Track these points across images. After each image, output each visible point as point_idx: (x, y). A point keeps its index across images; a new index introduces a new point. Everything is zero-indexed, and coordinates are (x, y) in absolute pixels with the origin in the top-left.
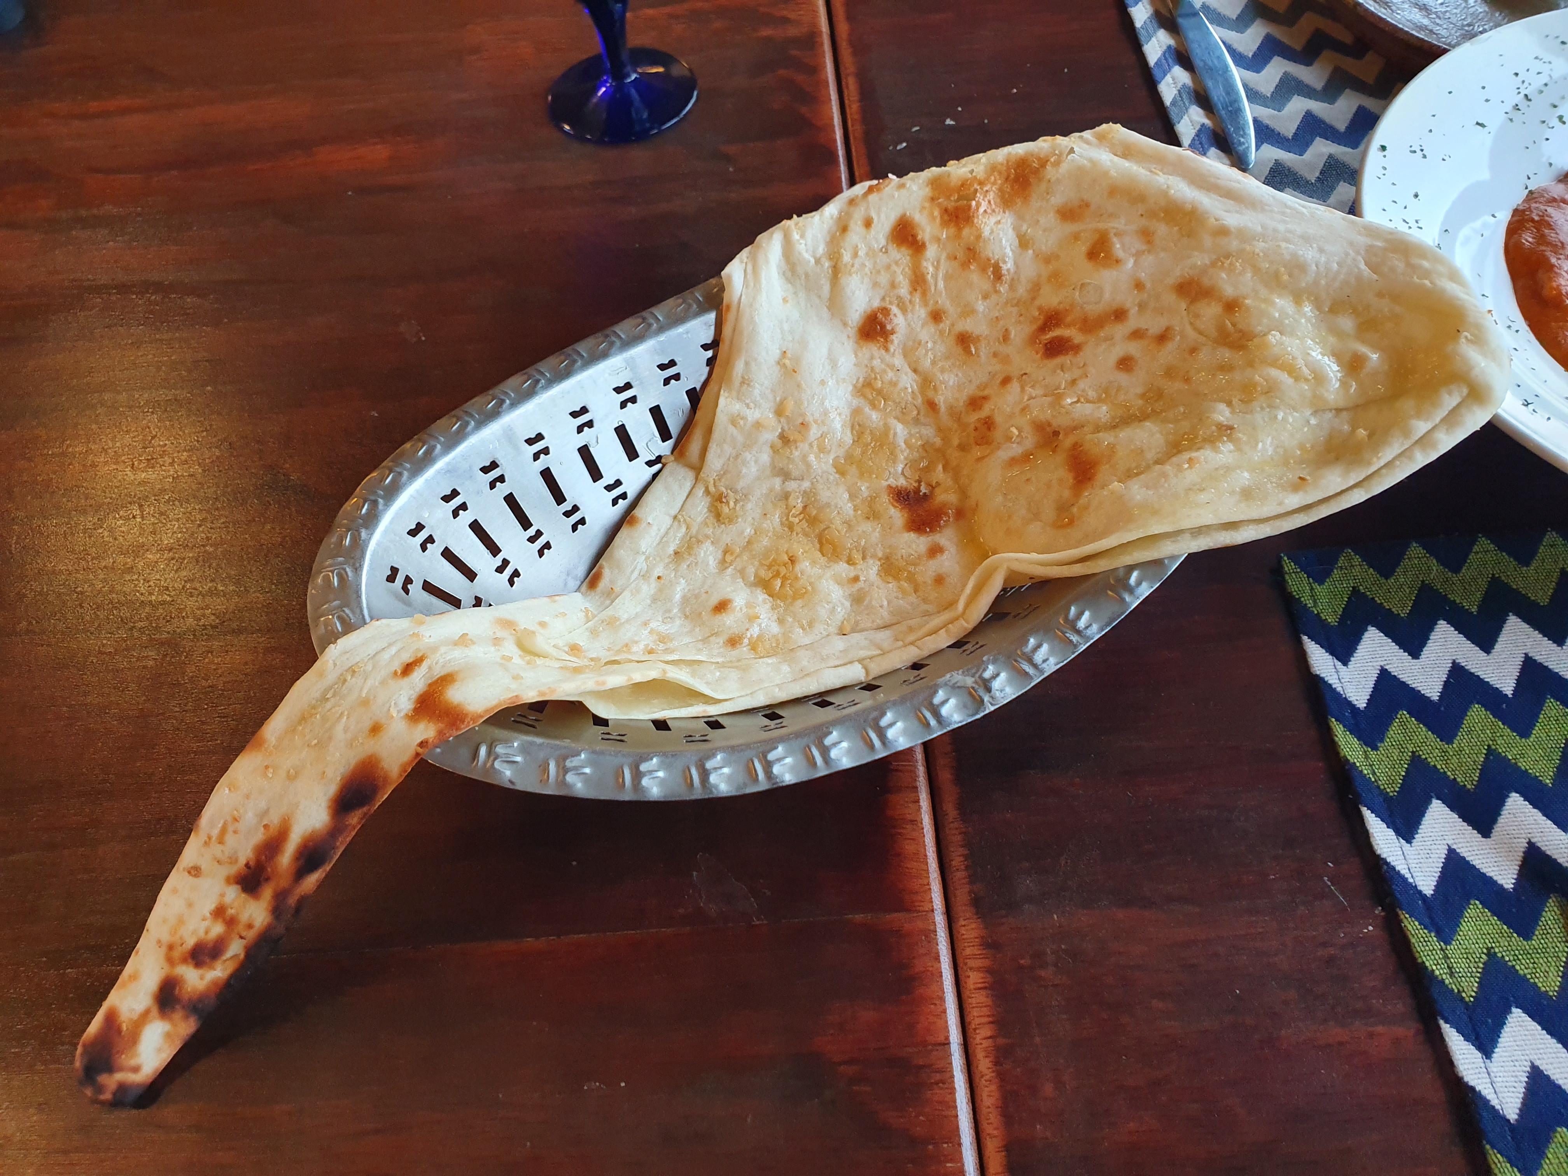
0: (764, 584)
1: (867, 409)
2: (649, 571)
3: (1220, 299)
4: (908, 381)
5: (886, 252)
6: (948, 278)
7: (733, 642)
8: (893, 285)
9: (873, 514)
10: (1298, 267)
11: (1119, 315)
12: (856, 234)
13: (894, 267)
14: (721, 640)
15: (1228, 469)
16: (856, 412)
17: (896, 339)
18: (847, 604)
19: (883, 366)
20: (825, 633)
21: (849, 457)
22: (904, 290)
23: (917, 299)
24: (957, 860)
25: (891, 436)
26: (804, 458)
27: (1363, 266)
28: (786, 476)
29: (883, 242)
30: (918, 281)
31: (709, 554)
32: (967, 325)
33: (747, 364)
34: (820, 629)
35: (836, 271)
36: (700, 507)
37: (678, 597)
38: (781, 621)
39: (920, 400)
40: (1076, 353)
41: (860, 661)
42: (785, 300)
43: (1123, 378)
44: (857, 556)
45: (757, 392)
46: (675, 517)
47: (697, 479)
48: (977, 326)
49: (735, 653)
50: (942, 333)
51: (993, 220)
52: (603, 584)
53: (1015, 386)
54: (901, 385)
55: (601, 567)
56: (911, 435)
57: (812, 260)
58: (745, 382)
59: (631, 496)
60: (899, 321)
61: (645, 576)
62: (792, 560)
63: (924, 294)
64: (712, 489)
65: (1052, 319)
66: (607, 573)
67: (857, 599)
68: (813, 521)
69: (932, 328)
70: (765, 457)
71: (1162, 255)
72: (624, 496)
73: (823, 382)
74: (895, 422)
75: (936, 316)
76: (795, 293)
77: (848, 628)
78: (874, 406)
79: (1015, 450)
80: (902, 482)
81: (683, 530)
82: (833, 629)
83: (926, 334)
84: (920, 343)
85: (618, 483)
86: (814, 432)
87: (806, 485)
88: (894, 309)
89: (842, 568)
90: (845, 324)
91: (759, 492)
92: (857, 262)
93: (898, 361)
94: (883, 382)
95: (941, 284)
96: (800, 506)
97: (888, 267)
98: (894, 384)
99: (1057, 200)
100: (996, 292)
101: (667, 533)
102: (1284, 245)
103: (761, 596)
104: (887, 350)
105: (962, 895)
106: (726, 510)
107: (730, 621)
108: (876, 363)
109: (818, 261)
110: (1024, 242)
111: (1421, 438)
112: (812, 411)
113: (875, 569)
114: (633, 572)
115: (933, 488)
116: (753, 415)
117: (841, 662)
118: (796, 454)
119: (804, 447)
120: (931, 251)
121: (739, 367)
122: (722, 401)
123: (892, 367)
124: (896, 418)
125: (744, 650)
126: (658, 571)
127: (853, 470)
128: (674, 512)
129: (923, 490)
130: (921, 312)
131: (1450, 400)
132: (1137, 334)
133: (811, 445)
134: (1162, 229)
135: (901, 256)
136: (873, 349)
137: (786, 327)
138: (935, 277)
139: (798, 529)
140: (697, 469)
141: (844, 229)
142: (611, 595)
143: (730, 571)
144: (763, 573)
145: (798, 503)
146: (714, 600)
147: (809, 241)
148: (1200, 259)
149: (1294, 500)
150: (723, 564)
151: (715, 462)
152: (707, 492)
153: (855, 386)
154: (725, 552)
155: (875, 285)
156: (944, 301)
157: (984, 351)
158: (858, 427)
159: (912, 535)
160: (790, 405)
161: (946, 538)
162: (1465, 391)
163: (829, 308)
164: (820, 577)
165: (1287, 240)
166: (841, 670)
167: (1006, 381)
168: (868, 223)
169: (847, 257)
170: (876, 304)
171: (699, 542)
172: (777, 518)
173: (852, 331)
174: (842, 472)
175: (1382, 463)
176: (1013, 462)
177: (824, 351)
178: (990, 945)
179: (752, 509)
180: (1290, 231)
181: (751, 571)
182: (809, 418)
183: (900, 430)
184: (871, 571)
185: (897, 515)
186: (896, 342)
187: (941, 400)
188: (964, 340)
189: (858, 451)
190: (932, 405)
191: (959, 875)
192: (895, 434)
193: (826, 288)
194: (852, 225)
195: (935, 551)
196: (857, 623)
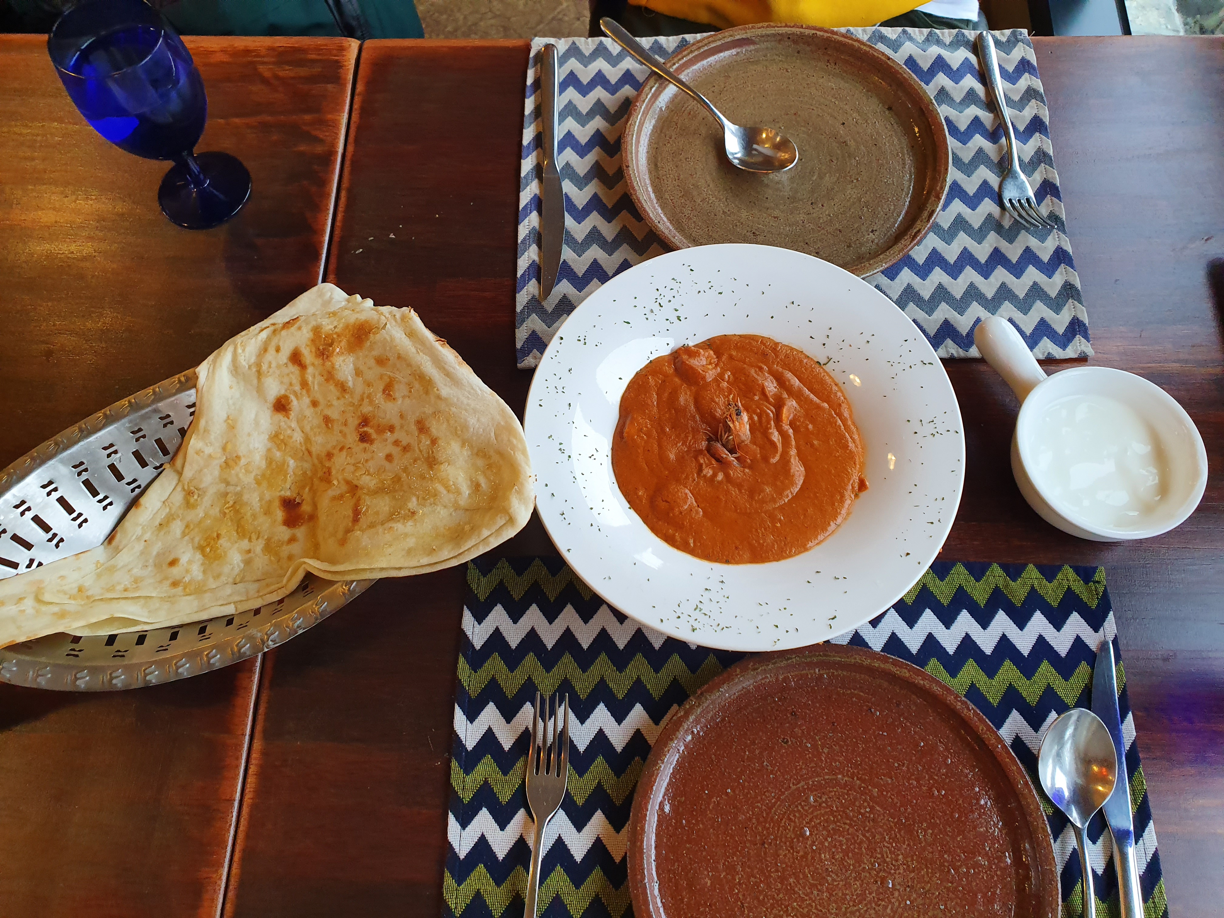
0: (201, 549)
1: (274, 450)
2: (142, 536)
3: (430, 435)
4: (298, 437)
5: (287, 366)
6: (320, 385)
7: (175, 584)
8: (291, 384)
9: (267, 512)
10: (465, 427)
11: (391, 429)
12: (271, 355)
13: (291, 375)
14: (168, 582)
15: (406, 535)
16: (269, 450)
17: (292, 414)
18: (242, 565)
19: (285, 427)
20: (226, 582)
21: (263, 475)
22: (297, 388)
23: (304, 392)
24: (262, 710)
25: (286, 467)
26: (237, 475)
27: (493, 434)
28: (228, 484)
29: (285, 361)
30: (304, 384)
31: (177, 527)
32: (329, 412)
33: (207, 422)
34: (223, 579)
35: (259, 373)
36: (178, 498)
37: (155, 553)
38: (204, 572)
39: (303, 448)
40: (371, 444)
41: (234, 603)
42: (231, 387)
43: (387, 465)
44: (254, 537)
45: (212, 437)
46: (164, 502)
47: (179, 480)
48: (334, 414)
49: (174, 591)
50: (316, 413)
51: (342, 358)
52: (115, 543)
53: (344, 453)
54: (294, 439)
55: (116, 532)
56: (297, 467)
57: (247, 367)
58: (206, 431)
59: (143, 486)
60: (295, 403)
61: (138, 539)
62: (218, 536)
63: (308, 391)
64: (186, 488)
65: (365, 421)
66: (118, 536)
67: (248, 562)
68: (237, 512)
69: (312, 409)
70: (217, 473)
71: (414, 401)
72: (139, 487)
73: (249, 435)
74: (289, 458)
75: (315, 404)
76: (238, 383)
77: (238, 580)
78: (279, 449)
79: (337, 492)
80: (288, 494)
81: (168, 510)
82: (231, 580)
83: (309, 412)
84: (305, 417)
85: (135, 481)
86: (243, 462)
87: (239, 488)
88: (292, 397)
89: (245, 544)
90: (266, 401)
91: (212, 491)
92: (271, 370)
93: (294, 425)
94: (284, 436)
95: (316, 387)
96: (231, 503)
97: (288, 375)
98: (290, 437)
99: (375, 353)
100: (344, 397)
101: (157, 512)
102: (463, 412)
103: (199, 556)
104: (288, 418)
105: (259, 728)
106: (192, 500)
107: (175, 571)
108: (282, 424)
109: (250, 367)
110: (358, 373)
111: (485, 539)
112: (242, 450)
113: (262, 546)
114: (132, 536)
115: (303, 500)
116: (208, 450)
117: (225, 603)
118: (233, 472)
119: (237, 469)
120: (310, 370)
121: (202, 423)
122: (192, 441)
123: (290, 427)
124: (290, 456)
125: (179, 590)
126: (147, 536)
127: (265, 484)
128: (163, 500)
129: (297, 500)
130: (306, 400)
131: (501, 521)
132: (396, 443)
133: (241, 469)
134: (417, 385)
135: (294, 369)
136: (280, 416)
137: (231, 402)
138: (313, 383)
139: (228, 516)
140: (180, 474)
141: (265, 350)
142: (117, 551)
143: (187, 538)
144: (202, 542)
145: (231, 500)
146: (170, 559)
147: (247, 355)
148: (429, 410)
149: (425, 561)
150: (184, 535)
151: (188, 473)
152: (183, 489)
153: (269, 436)
154: (187, 526)
155: (282, 383)
156: (319, 397)
157: (337, 427)
158: (270, 461)
159: (285, 528)
160: (229, 447)
161: (300, 532)
162: (507, 518)
163: (257, 392)
164: (230, 549)
165: (466, 410)
166: (222, 608)
167: (341, 449)
168: (278, 350)
169: (264, 367)
170: (283, 392)
171: (174, 519)
172: (218, 509)
173: (270, 405)
174: (258, 483)
175: (466, 548)
176: (334, 498)
177: (253, 416)
178: (265, 754)
179: (207, 501)
180: (468, 405)
181: (197, 540)
182: (240, 454)
183: (292, 463)
184: (258, 546)
185: (279, 514)
186: (293, 414)
187: (314, 449)
188: (327, 420)
189: (269, 472)
190: (310, 453)
191: (260, 718)
192: (288, 466)
193: (255, 382)
194: (269, 349)
195: (292, 540)
196: (243, 577)
